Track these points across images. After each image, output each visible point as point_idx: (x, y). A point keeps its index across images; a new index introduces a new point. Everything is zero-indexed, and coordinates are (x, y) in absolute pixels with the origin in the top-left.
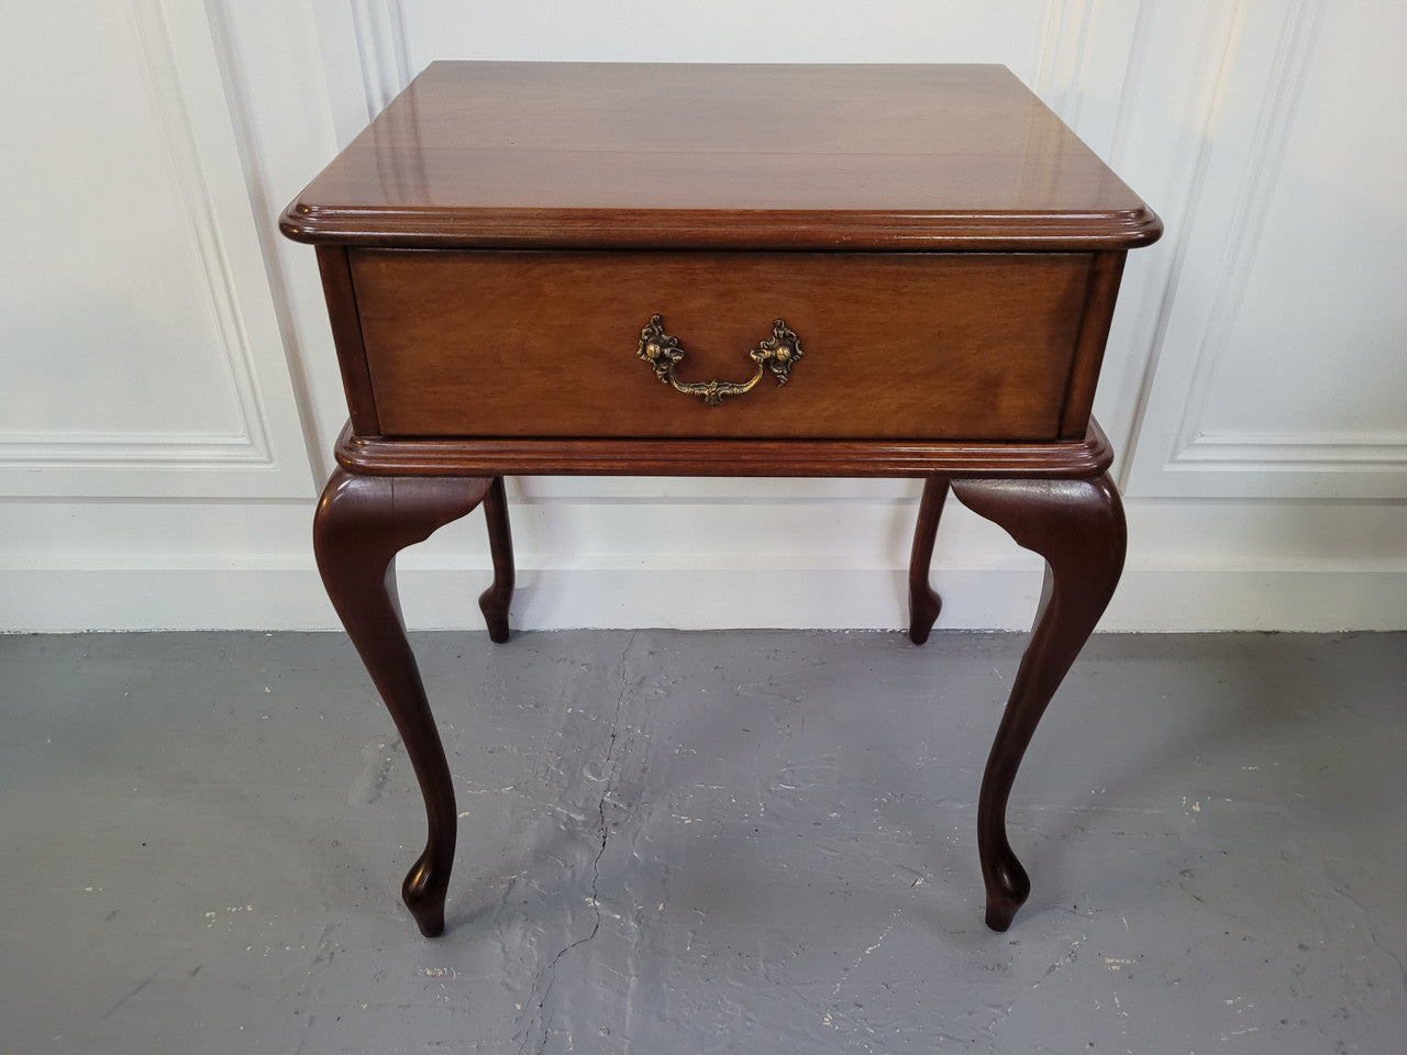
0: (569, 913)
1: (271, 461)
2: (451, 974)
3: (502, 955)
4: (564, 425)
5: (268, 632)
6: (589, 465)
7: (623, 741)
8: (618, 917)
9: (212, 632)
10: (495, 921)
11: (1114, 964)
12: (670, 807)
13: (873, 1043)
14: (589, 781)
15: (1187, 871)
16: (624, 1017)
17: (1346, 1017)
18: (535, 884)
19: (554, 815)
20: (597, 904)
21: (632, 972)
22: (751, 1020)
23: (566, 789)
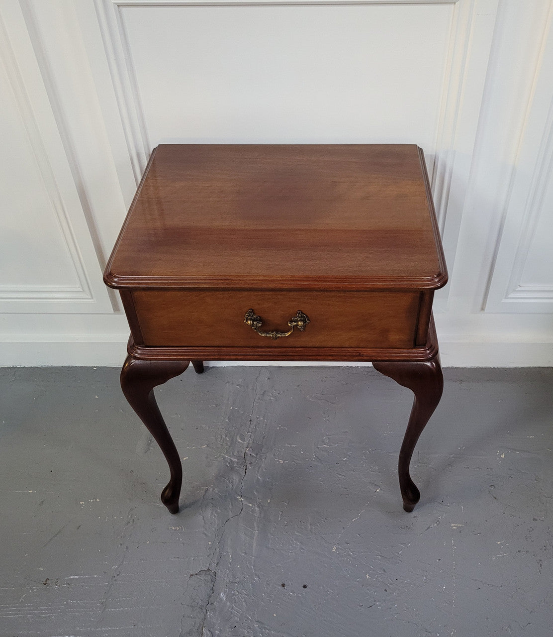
0: (231, 503)
1: (93, 299)
2: (182, 529)
3: (203, 521)
4: (217, 343)
5: (94, 367)
6: (228, 357)
7: (255, 423)
8: (251, 505)
9: (69, 367)
10: (200, 506)
11: (455, 526)
12: (274, 455)
13: (351, 559)
14: (239, 442)
15: (493, 485)
16: (252, 547)
17: (545, 550)
18: (216, 490)
19: (224, 459)
20: (242, 499)
21: (256, 529)
22: (303, 549)
23: (229, 446)
